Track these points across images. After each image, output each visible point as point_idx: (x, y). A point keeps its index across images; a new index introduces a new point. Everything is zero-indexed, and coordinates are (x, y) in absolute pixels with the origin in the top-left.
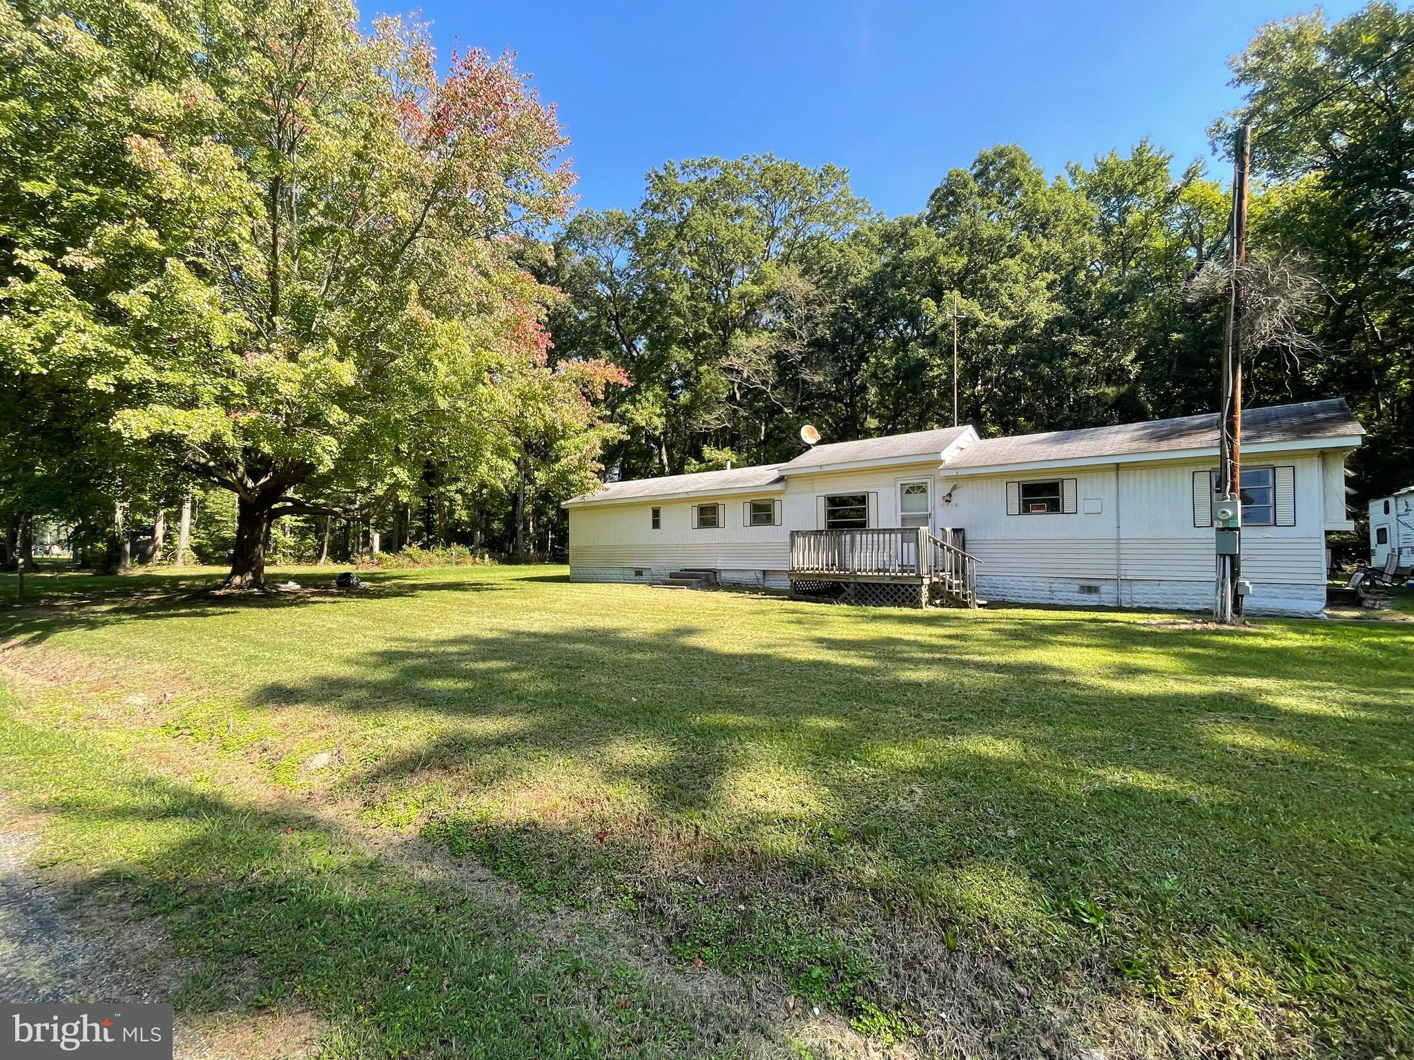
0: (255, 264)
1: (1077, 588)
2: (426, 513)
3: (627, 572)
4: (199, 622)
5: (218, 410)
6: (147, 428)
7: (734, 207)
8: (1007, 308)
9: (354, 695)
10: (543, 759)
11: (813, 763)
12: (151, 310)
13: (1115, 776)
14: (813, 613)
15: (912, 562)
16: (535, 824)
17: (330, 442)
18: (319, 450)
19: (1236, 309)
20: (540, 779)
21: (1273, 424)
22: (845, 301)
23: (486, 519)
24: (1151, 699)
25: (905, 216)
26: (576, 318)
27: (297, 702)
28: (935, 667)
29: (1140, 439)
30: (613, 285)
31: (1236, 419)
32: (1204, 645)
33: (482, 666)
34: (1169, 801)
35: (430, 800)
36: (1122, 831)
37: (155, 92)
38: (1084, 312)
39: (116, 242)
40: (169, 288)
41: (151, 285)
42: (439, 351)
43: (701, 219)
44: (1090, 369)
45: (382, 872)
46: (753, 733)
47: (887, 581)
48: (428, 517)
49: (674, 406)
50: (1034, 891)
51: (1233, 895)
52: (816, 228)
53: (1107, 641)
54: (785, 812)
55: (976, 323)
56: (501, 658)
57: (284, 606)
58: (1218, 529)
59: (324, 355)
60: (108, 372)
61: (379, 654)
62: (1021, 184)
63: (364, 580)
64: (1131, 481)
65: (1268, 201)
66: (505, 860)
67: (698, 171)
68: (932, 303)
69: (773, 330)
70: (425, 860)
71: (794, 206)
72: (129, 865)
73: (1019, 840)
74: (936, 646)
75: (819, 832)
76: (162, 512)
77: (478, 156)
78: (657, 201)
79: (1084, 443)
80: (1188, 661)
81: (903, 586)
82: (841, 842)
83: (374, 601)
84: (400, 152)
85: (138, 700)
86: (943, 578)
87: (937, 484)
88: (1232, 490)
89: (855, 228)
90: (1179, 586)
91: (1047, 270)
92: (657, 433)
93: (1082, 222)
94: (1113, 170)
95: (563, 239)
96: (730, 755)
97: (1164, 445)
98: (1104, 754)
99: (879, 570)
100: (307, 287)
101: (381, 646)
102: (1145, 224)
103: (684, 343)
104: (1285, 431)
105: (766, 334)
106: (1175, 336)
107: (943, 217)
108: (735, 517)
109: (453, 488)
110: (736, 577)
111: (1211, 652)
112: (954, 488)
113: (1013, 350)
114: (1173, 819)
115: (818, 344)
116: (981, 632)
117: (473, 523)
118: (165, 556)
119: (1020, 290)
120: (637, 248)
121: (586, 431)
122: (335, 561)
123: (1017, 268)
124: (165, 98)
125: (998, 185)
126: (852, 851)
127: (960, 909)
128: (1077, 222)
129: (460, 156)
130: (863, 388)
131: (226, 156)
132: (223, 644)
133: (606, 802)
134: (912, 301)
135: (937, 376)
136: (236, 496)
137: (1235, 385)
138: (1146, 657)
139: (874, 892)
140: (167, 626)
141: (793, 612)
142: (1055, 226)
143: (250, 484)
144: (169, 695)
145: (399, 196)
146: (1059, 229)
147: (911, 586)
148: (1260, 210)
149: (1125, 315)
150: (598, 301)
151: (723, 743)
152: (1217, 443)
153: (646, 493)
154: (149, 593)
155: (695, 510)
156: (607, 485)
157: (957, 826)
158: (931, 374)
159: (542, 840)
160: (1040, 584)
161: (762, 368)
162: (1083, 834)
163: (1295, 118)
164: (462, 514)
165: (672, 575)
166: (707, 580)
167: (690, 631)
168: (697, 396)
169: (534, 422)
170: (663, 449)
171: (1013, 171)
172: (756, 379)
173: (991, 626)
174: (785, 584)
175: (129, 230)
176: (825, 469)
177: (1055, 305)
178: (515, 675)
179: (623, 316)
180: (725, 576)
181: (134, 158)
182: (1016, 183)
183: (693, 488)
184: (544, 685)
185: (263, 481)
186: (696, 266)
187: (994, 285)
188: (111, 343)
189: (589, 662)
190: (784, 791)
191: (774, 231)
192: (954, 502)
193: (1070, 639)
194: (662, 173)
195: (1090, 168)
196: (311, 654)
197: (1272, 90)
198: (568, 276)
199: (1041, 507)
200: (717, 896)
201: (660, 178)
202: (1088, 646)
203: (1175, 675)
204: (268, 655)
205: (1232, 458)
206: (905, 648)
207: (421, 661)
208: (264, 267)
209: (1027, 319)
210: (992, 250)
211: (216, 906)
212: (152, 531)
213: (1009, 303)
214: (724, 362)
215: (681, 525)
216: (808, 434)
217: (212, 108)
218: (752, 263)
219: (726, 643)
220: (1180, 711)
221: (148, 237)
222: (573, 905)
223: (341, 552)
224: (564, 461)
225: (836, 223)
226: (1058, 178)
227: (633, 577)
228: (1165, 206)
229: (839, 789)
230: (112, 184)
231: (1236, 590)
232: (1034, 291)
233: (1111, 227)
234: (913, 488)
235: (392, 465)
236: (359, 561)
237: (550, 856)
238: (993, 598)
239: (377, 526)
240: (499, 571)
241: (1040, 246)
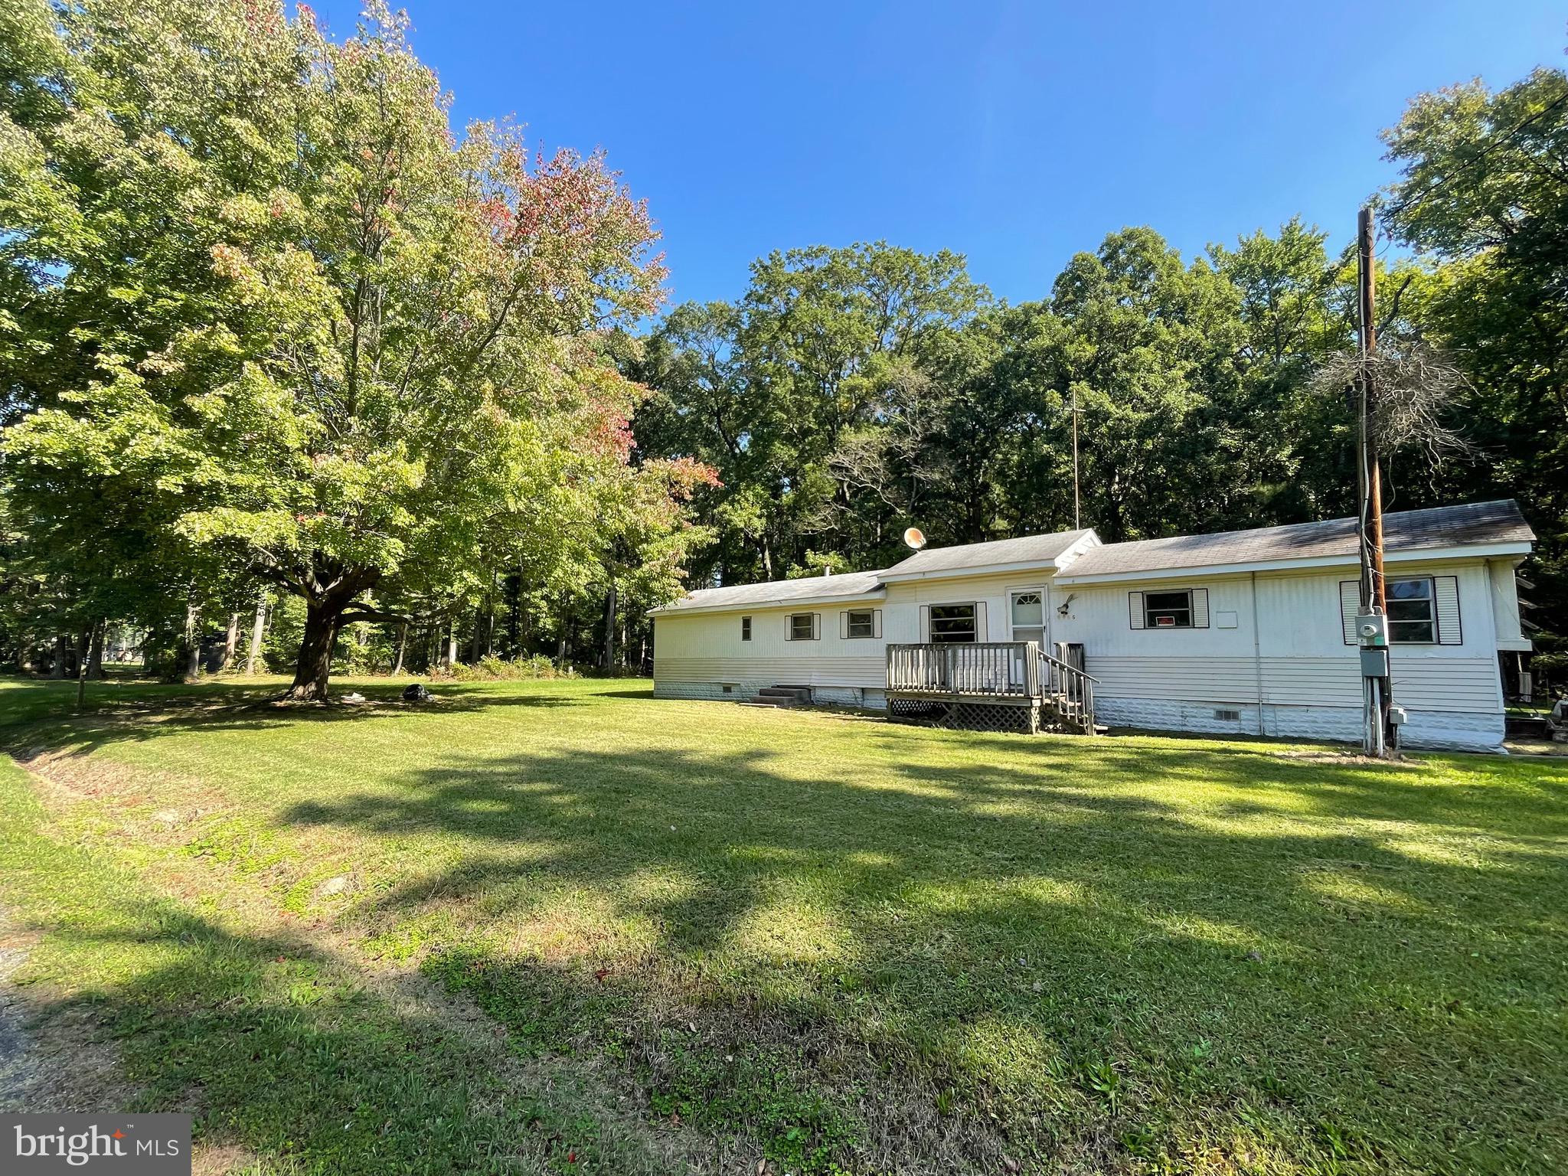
0: (333, 367)
1: (1212, 713)
2: (510, 620)
3: (714, 687)
4: (250, 735)
5: (285, 513)
6: (210, 531)
7: (842, 295)
8: (1142, 400)
9: (383, 815)
10: (558, 889)
11: (843, 903)
12: (225, 412)
13: (1177, 926)
14: (906, 737)
15: (1020, 682)
16: (535, 959)
17: (396, 545)
18: (384, 553)
19: (1368, 402)
20: (551, 911)
21: (1432, 528)
22: (963, 394)
23: (575, 629)
24: (1254, 842)
25: (1028, 302)
26: (676, 414)
27: (325, 822)
28: (1021, 799)
29: (1278, 544)
30: (715, 379)
31: (1375, 523)
32: (1343, 781)
33: (525, 787)
34: (1227, 957)
35: (435, 930)
36: (1163, 989)
37: (244, 202)
38: (1230, 402)
39: (194, 346)
40: (245, 391)
41: (228, 389)
42: (513, 451)
43: (807, 311)
44: (1243, 465)
45: (364, 1006)
46: (788, 867)
47: (992, 702)
48: (514, 625)
49: (777, 507)
50: (1046, 1051)
51: (1267, 1066)
52: (932, 316)
53: (1231, 774)
54: (797, 955)
55: (1107, 416)
56: (549, 780)
57: (342, 719)
58: (1363, 648)
59: (392, 456)
60: (178, 474)
61: (423, 773)
62: (1154, 268)
63: (433, 692)
64: (1268, 592)
65: (1440, 280)
66: (499, 998)
67: (805, 261)
68: (1057, 395)
69: (886, 425)
70: (417, 996)
71: (908, 294)
72: (106, 986)
73: (1045, 994)
74: (1030, 776)
75: (827, 979)
76: (236, 616)
77: (558, 254)
78: (762, 292)
79: (1216, 549)
80: (1318, 800)
81: (1010, 708)
82: (849, 990)
83: (438, 716)
84: (478, 252)
85: (168, 816)
86: (1055, 699)
87: (1051, 594)
88: (1377, 602)
89: (974, 316)
90: (1331, 713)
91: (1187, 358)
92: (757, 536)
93: (1225, 305)
94: (1258, 251)
95: (663, 333)
96: (756, 891)
97: (1305, 551)
98: (1177, 901)
99: (983, 690)
100: (383, 387)
101: (428, 764)
102: (1299, 307)
103: (789, 439)
104: (1443, 536)
105: (877, 429)
106: (1338, 428)
107: (1070, 302)
108: (831, 628)
109: (539, 593)
110: (833, 695)
111: (1350, 789)
112: (1071, 598)
113: (1149, 445)
114: (1225, 977)
115: (933, 439)
116: (1090, 762)
117: (559, 633)
118: (236, 664)
119: (1155, 380)
120: (740, 340)
121: (672, 533)
122: (410, 672)
123: (1150, 357)
124: (253, 207)
125: (1130, 268)
126: (860, 1000)
127: (961, 1069)
128: (1218, 306)
129: (540, 255)
130: (986, 487)
131: (306, 262)
132: (266, 759)
133: (613, 938)
134: (1036, 393)
135: (1064, 474)
136: (305, 602)
137: (1374, 485)
138: (1273, 795)
139: (873, 1047)
140: (216, 740)
141: (886, 735)
142: (1193, 311)
143: (319, 589)
144: (200, 812)
145: (477, 296)
146: (1199, 314)
147: (1019, 708)
148: (1431, 290)
149: (1279, 406)
150: (699, 396)
151: (753, 877)
152: (1357, 550)
153: (737, 601)
154: (210, 704)
155: (789, 620)
156: (691, 594)
157: (982, 976)
158: (1057, 471)
159: (539, 978)
160: (1170, 708)
161: (872, 465)
162: (1118, 990)
163: (1461, 192)
164: (547, 623)
165: (762, 692)
166: (801, 699)
167: (761, 755)
168: (801, 496)
169: (613, 524)
170: (767, 553)
171: (1145, 254)
172: (866, 478)
173: (1103, 755)
174: (880, 703)
175: (209, 335)
176: (928, 576)
177: (1195, 395)
178: (556, 799)
179: (726, 412)
180: (820, 694)
181: (217, 267)
182: (1149, 266)
183: (786, 596)
184: (583, 810)
185: (332, 585)
186: (801, 358)
187: (1126, 375)
188: (183, 445)
189: (641, 786)
190: (804, 932)
191: (886, 322)
192: (1070, 614)
193: (1190, 771)
194: (768, 263)
195: (1233, 248)
196: (352, 771)
197: (1432, 163)
198: (667, 370)
199: (1169, 621)
200: (706, 1044)
201: (765, 268)
202: (1206, 780)
203: (1295, 815)
204: (308, 771)
205: (1374, 566)
206: (995, 778)
207: (464, 781)
208: (342, 367)
209: (1163, 412)
210: (1123, 336)
211: (179, 1033)
212: (224, 637)
213: (1144, 394)
214: (830, 459)
215: (773, 636)
216: (913, 538)
217: (299, 216)
218: (863, 355)
219: (797, 769)
220: (1284, 856)
221: (227, 340)
222: (557, 1050)
223: (417, 662)
224: (645, 567)
225: (954, 311)
226: (1198, 260)
227: (721, 693)
228: (1321, 288)
229: (866, 932)
230: (198, 290)
231: (1388, 718)
232: (1172, 382)
233: (1262, 311)
234: (1025, 598)
235: (460, 569)
236: (433, 672)
237: (544, 995)
238: (1117, 723)
239: (459, 634)
240: (582, 684)
241: (1176, 333)
